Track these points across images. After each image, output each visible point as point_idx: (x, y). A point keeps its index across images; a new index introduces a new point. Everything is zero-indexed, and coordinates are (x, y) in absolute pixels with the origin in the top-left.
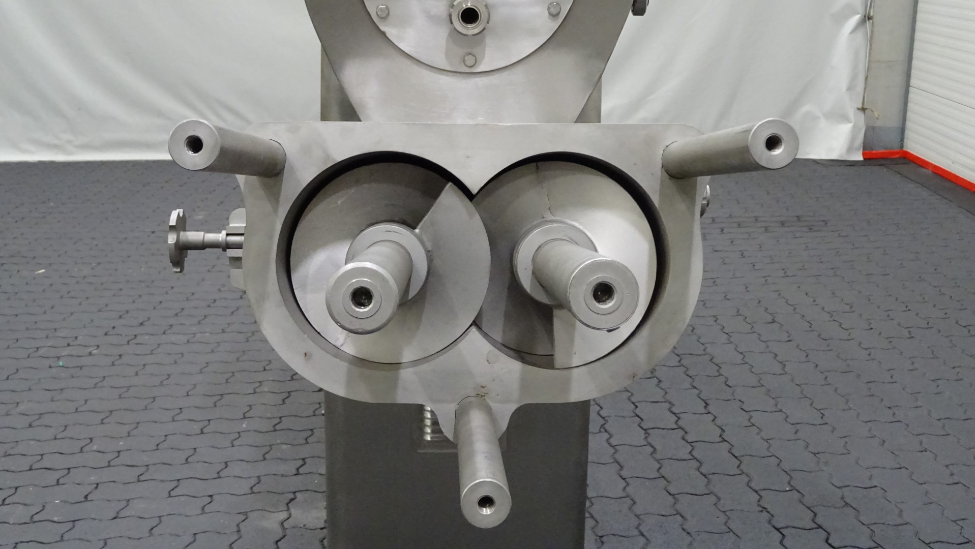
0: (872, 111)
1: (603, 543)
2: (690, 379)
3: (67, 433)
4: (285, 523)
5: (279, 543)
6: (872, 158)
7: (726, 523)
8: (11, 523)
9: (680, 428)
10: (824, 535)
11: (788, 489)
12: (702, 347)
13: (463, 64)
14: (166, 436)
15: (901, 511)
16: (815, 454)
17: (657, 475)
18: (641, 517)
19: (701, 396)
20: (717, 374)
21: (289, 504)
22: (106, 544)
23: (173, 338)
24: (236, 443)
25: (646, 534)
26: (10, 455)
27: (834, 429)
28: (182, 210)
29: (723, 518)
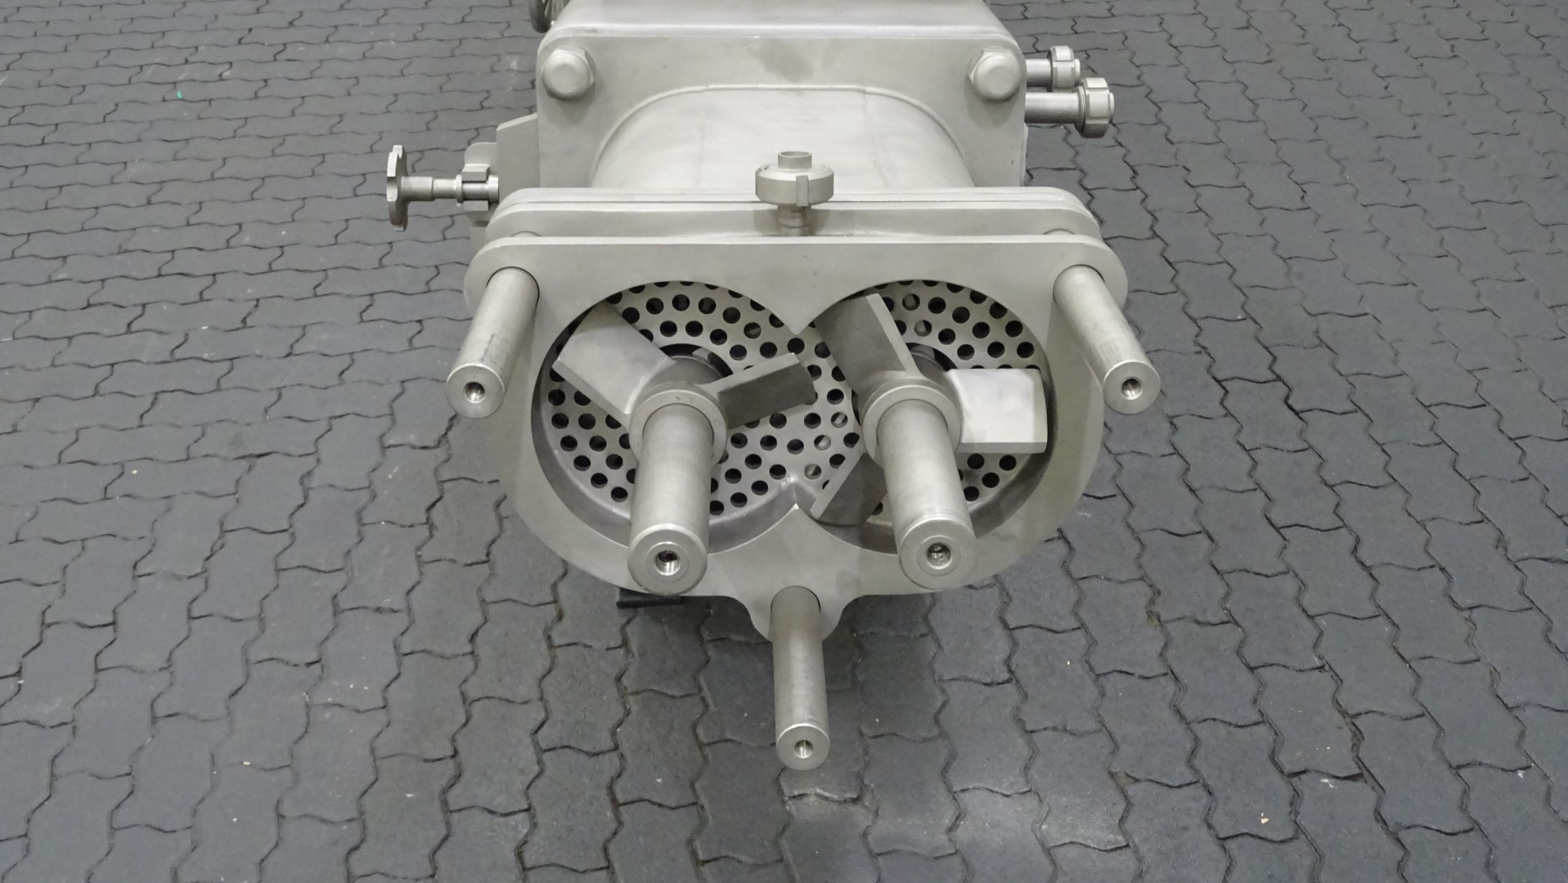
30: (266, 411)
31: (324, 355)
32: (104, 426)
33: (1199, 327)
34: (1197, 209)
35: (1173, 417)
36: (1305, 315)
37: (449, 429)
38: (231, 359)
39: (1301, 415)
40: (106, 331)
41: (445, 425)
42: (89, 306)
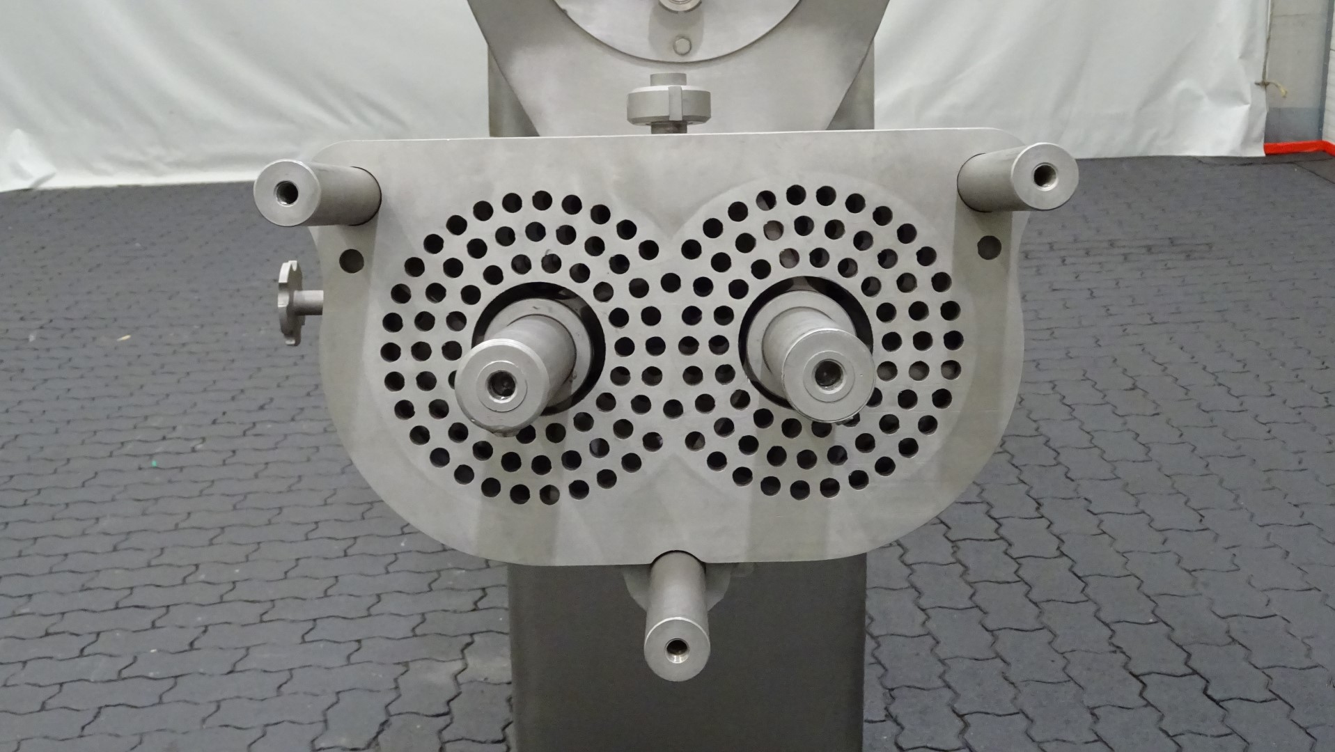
0: (1277, 86)
1: (893, 698)
2: (1017, 471)
3: (165, 559)
4: (459, 677)
5: (451, 703)
6: (1278, 153)
7: (1064, 669)
8: (92, 680)
9: (1002, 538)
10: (1202, 684)
11: (1151, 620)
12: (1034, 425)
13: (674, 52)
14: (298, 559)
15: (1310, 649)
16: (1189, 572)
17: (969, 604)
18: (946, 661)
19: (1032, 493)
20: (1054, 462)
21: (466, 651)
22: (218, 707)
23: (305, 426)
24: (391, 569)
25: (953, 684)
26: (89, 589)
27: (1216, 537)
28: (295, 262)
29: (1061, 663)
30: (204, 720)
31: (265, 671)
32: (46, 737)
33: (1112, 630)
34: (1100, 531)
35: (1095, 708)
36: (1216, 617)
37: (379, 733)
38: (176, 677)
39: (1221, 704)
40: (60, 656)
41: (376, 729)
42: (47, 634)
